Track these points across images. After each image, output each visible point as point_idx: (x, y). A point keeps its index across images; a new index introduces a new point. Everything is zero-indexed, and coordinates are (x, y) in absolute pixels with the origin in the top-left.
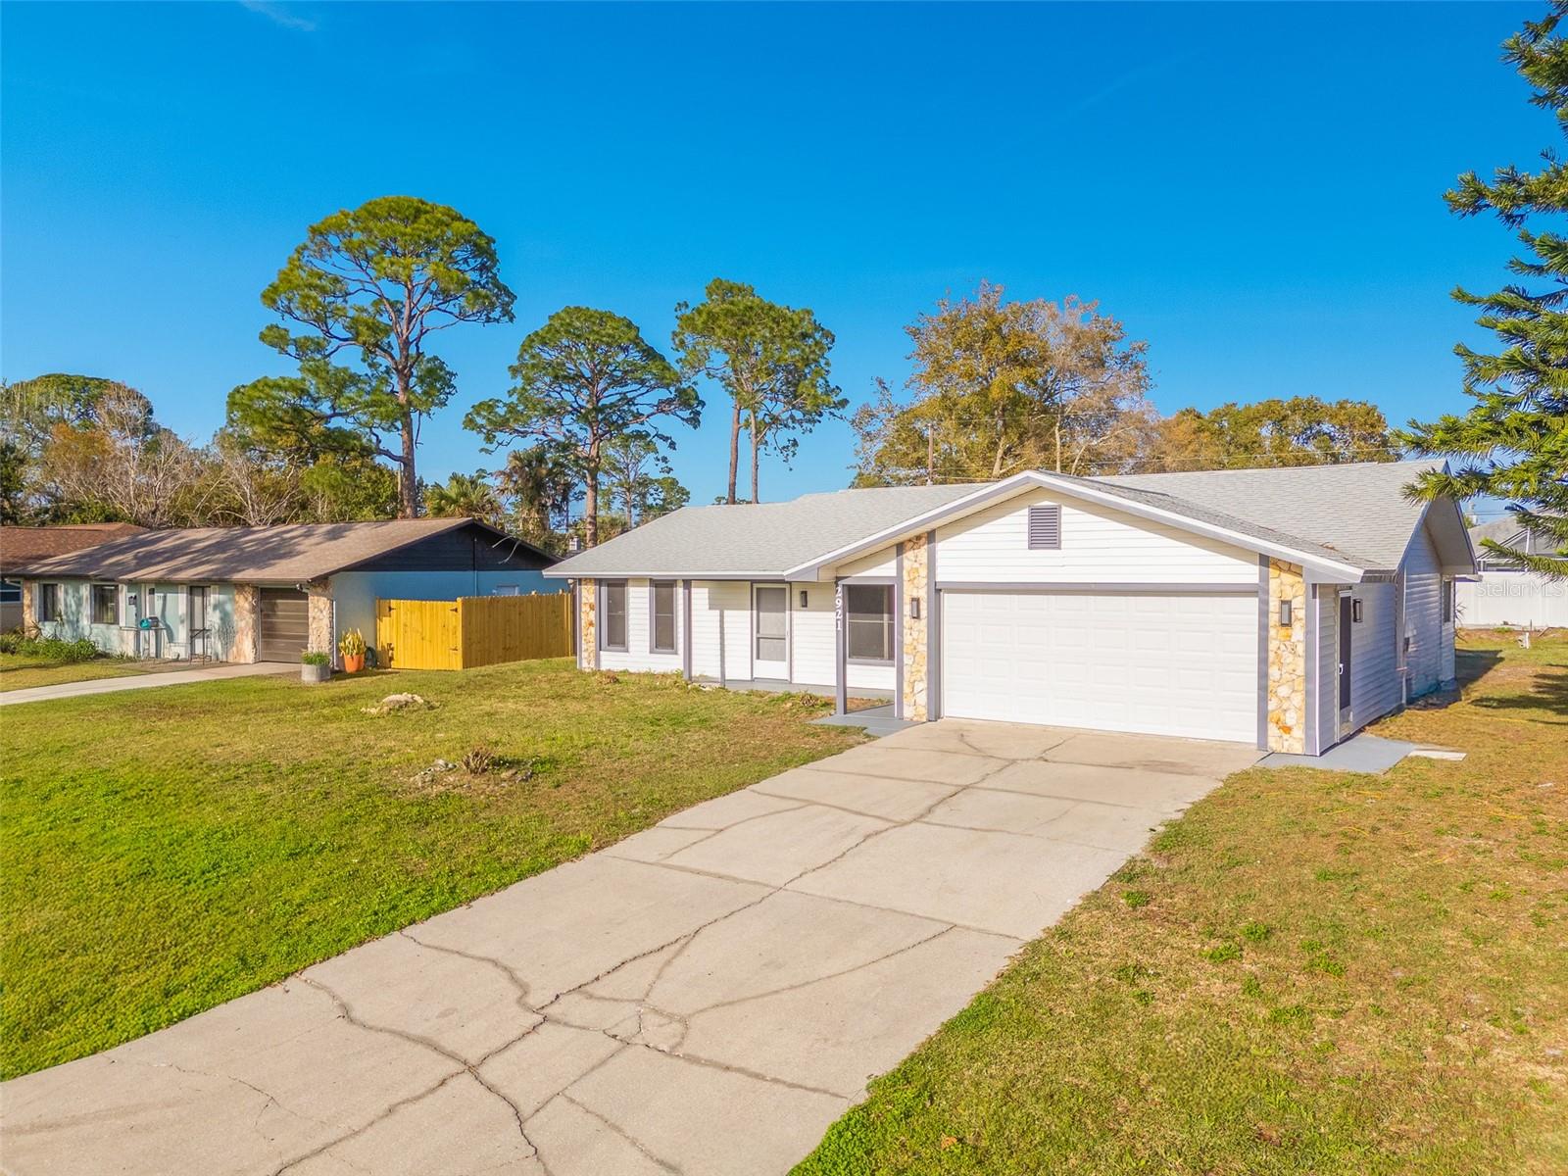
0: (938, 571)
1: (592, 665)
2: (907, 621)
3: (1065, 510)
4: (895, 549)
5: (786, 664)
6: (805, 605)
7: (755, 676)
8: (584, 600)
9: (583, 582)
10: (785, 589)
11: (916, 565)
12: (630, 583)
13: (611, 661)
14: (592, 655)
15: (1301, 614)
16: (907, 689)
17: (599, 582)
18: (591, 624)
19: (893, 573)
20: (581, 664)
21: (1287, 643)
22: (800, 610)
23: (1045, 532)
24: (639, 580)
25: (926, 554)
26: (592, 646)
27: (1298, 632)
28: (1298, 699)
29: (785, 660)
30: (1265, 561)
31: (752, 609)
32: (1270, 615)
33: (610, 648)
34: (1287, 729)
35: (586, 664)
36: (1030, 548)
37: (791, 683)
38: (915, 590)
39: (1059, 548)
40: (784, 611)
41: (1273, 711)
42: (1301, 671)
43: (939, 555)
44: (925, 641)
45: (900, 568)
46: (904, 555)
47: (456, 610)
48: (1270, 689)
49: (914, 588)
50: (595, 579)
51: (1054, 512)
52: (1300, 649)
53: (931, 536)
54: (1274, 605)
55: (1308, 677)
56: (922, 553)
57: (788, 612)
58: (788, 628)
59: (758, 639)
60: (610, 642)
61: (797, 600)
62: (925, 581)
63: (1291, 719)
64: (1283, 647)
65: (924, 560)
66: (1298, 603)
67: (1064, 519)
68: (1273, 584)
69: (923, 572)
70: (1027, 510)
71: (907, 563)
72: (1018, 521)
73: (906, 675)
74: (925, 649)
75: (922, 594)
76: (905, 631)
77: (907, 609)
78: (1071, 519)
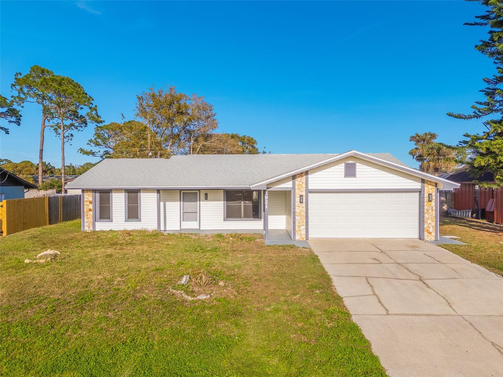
0: (309, 185)
1: (91, 228)
2: (297, 203)
3: (357, 164)
4: (292, 178)
5: (197, 223)
6: (206, 199)
7: (182, 228)
8: (86, 199)
9: (85, 191)
10: (197, 193)
11: (301, 183)
12: (113, 191)
13: (101, 226)
14: (90, 224)
15: (434, 198)
16: (297, 229)
17: (95, 191)
18: (90, 210)
19: (291, 186)
20: (84, 228)
21: (430, 207)
22: (204, 201)
23: (350, 172)
24: (118, 190)
25: (305, 179)
26: (91, 220)
27: (433, 204)
28: (433, 224)
29: (197, 221)
30: (423, 181)
31: (180, 201)
32: (425, 198)
33: (100, 220)
34: (430, 233)
35: (87, 227)
36: (345, 177)
37: (200, 229)
38: (301, 192)
39: (356, 177)
40: (197, 201)
41: (426, 228)
42: (434, 215)
43: (309, 179)
44: (305, 211)
45: (294, 184)
46: (296, 180)
47: (2, 206)
48: (425, 221)
49: (300, 191)
50: (93, 190)
51: (354, 165)
52: (434, 208)
53: (307, 173)
54: (426, 195)
55: (436, 217)
56: (304, 178)
57: (198, 202)
58: (198, 209)
59: (183, 213)
60: (101, 218)
61: (203, 196)
62: (305, 189)
63: (431, 230)
64: (429, 208)
65: (304, 181)
66: (434, 194)
67: (357, 167)
68: (426, 189)
69: (304, 186)
70: (344, 164)
71: (297, 183)
72: (341, 168)
73: (297, 224)
74: (305, 214)
75: (304, 193)
76: (296, 208)
77: (298, 199)
78: (360, 168)
